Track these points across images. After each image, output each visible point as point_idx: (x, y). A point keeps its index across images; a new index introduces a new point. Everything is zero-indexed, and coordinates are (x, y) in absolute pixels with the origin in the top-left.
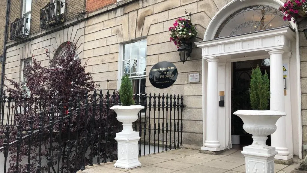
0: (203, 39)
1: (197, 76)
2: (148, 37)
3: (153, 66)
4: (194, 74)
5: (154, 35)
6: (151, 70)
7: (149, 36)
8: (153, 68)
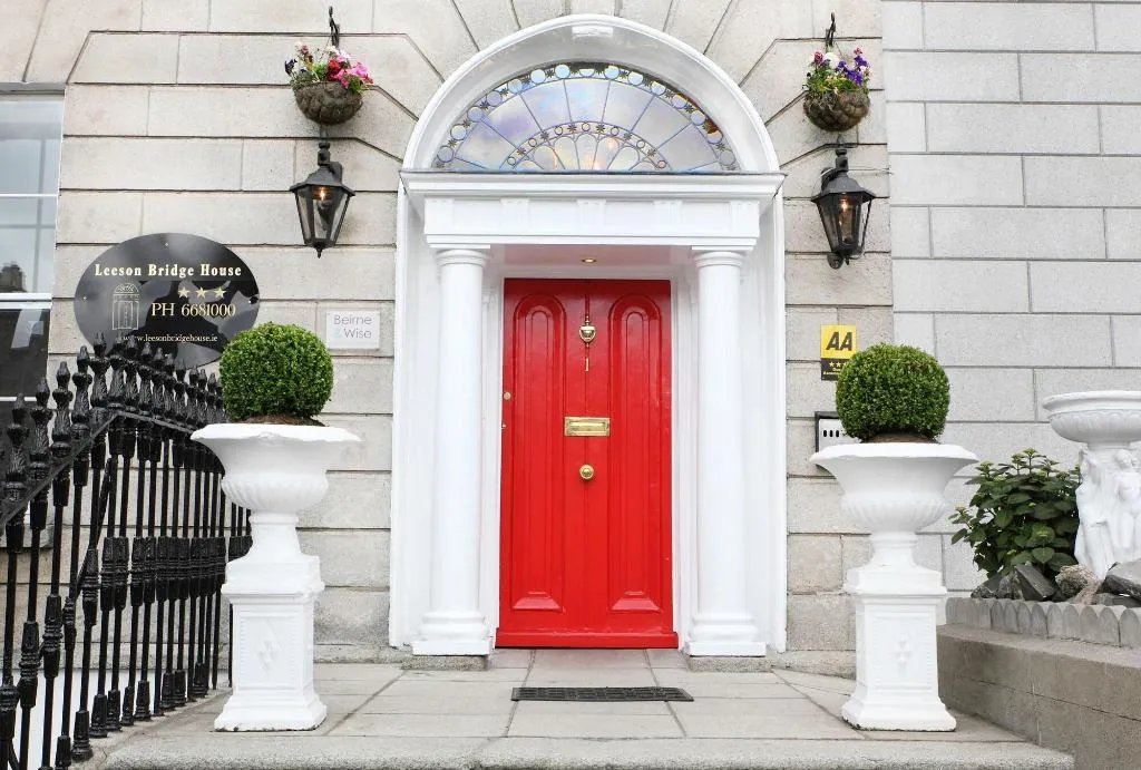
0: (401, 161)
1: (367, 321)
2: (74, 92)
3: (103, 249)
4: (355, 314)
5: (113, 88)
6: (91, 269)
7: (76, 88)
8: (103, 261)
